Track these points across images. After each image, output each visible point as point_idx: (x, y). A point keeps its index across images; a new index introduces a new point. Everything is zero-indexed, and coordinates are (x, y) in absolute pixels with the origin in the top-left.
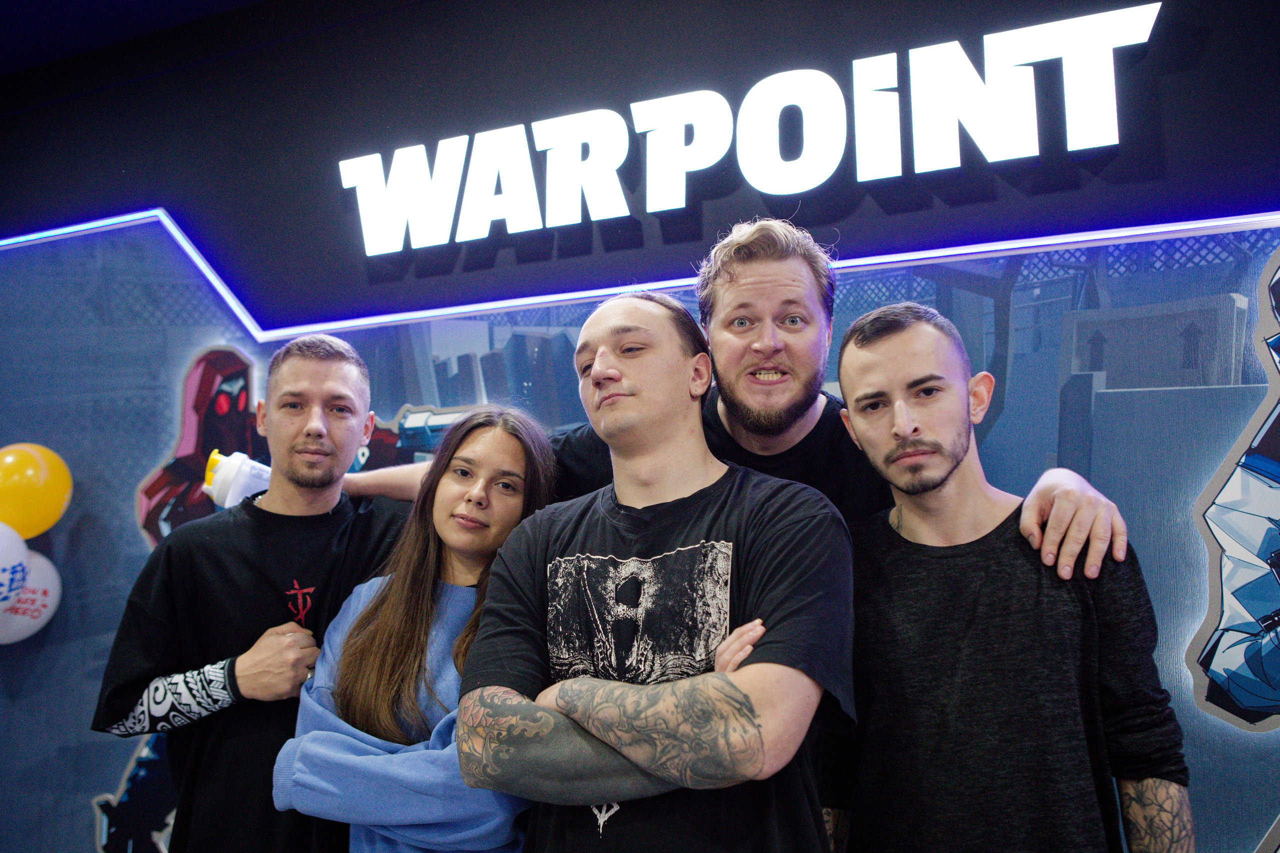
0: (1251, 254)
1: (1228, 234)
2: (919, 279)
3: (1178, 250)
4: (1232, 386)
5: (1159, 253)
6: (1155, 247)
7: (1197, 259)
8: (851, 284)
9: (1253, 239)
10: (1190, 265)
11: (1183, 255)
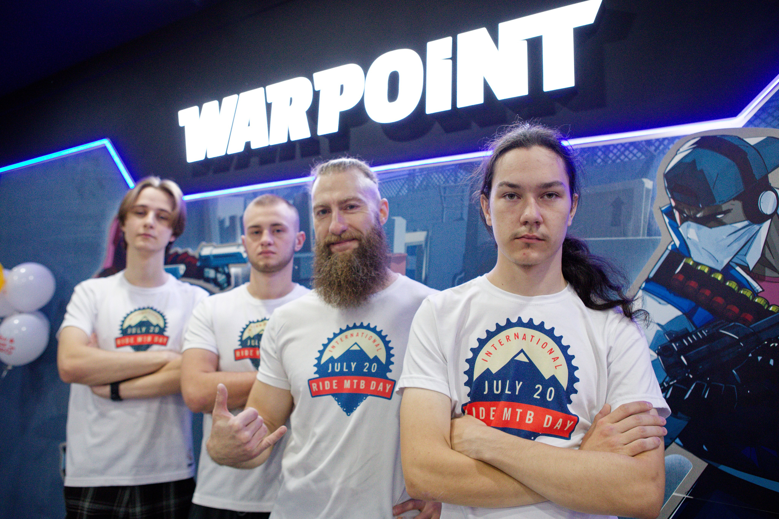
0: (655, 154)
1: (642, 141)
2: (462, 171)
3: (612, 152)
4: (641, 238)
5: (600, 153)
6: (598, 150)
7: (622, 157)
8: (425, 174)
9: (657, 144)
10: (618, 161)
11: (615, 154)
